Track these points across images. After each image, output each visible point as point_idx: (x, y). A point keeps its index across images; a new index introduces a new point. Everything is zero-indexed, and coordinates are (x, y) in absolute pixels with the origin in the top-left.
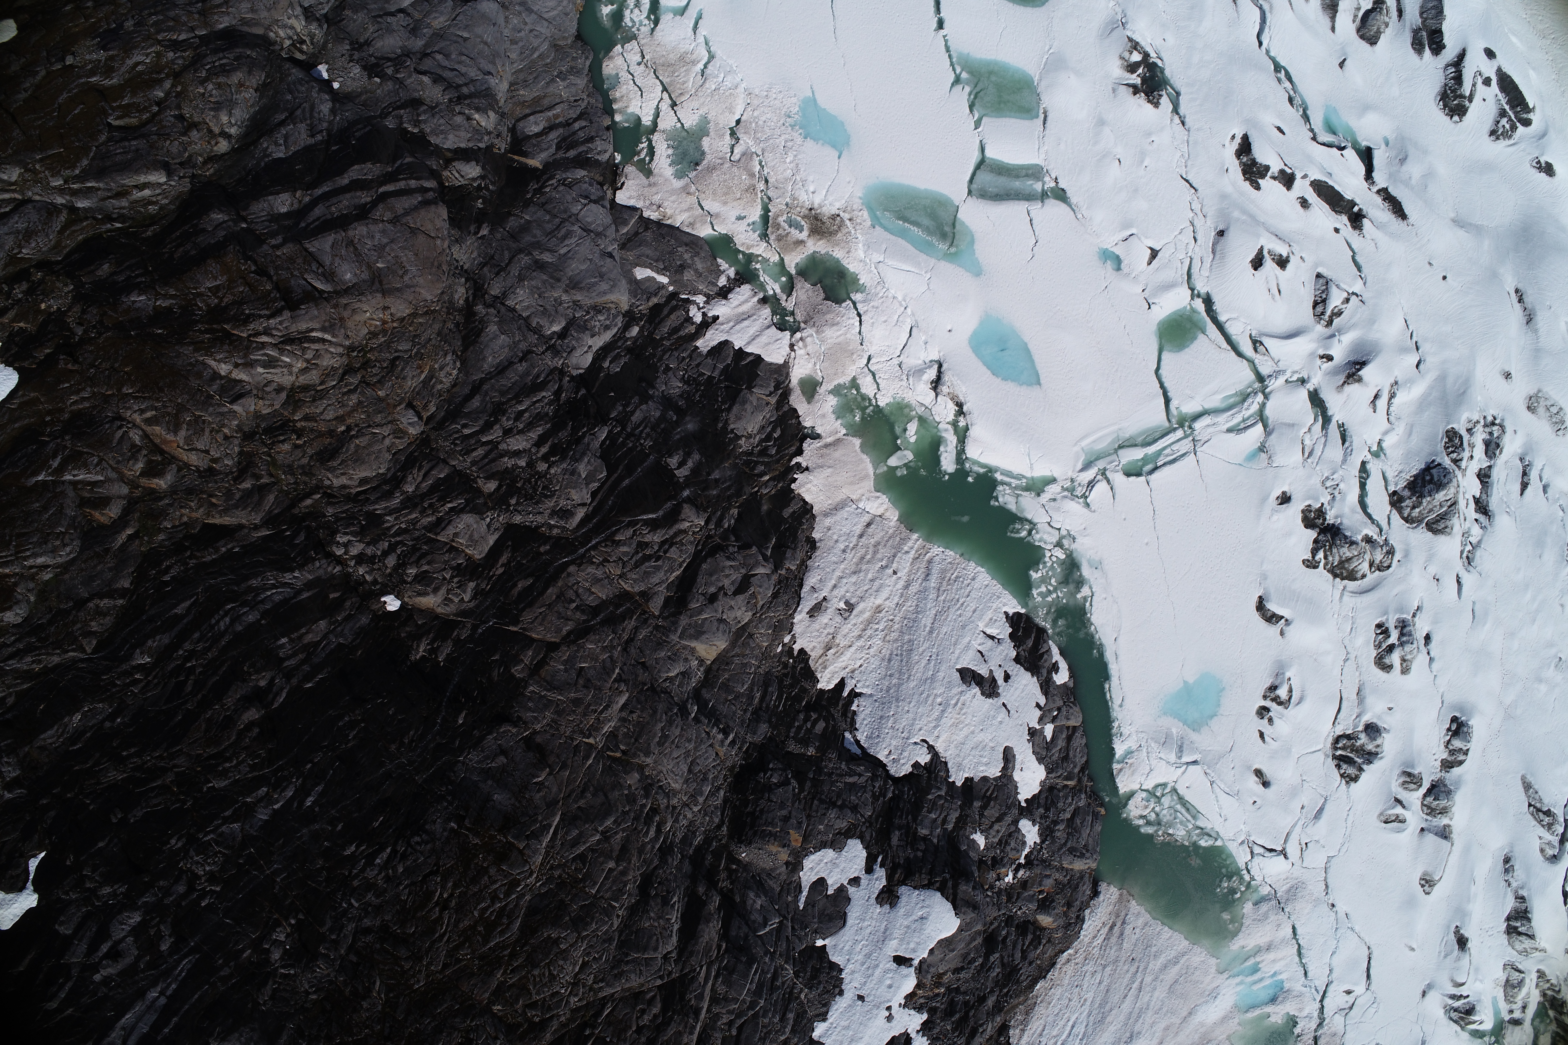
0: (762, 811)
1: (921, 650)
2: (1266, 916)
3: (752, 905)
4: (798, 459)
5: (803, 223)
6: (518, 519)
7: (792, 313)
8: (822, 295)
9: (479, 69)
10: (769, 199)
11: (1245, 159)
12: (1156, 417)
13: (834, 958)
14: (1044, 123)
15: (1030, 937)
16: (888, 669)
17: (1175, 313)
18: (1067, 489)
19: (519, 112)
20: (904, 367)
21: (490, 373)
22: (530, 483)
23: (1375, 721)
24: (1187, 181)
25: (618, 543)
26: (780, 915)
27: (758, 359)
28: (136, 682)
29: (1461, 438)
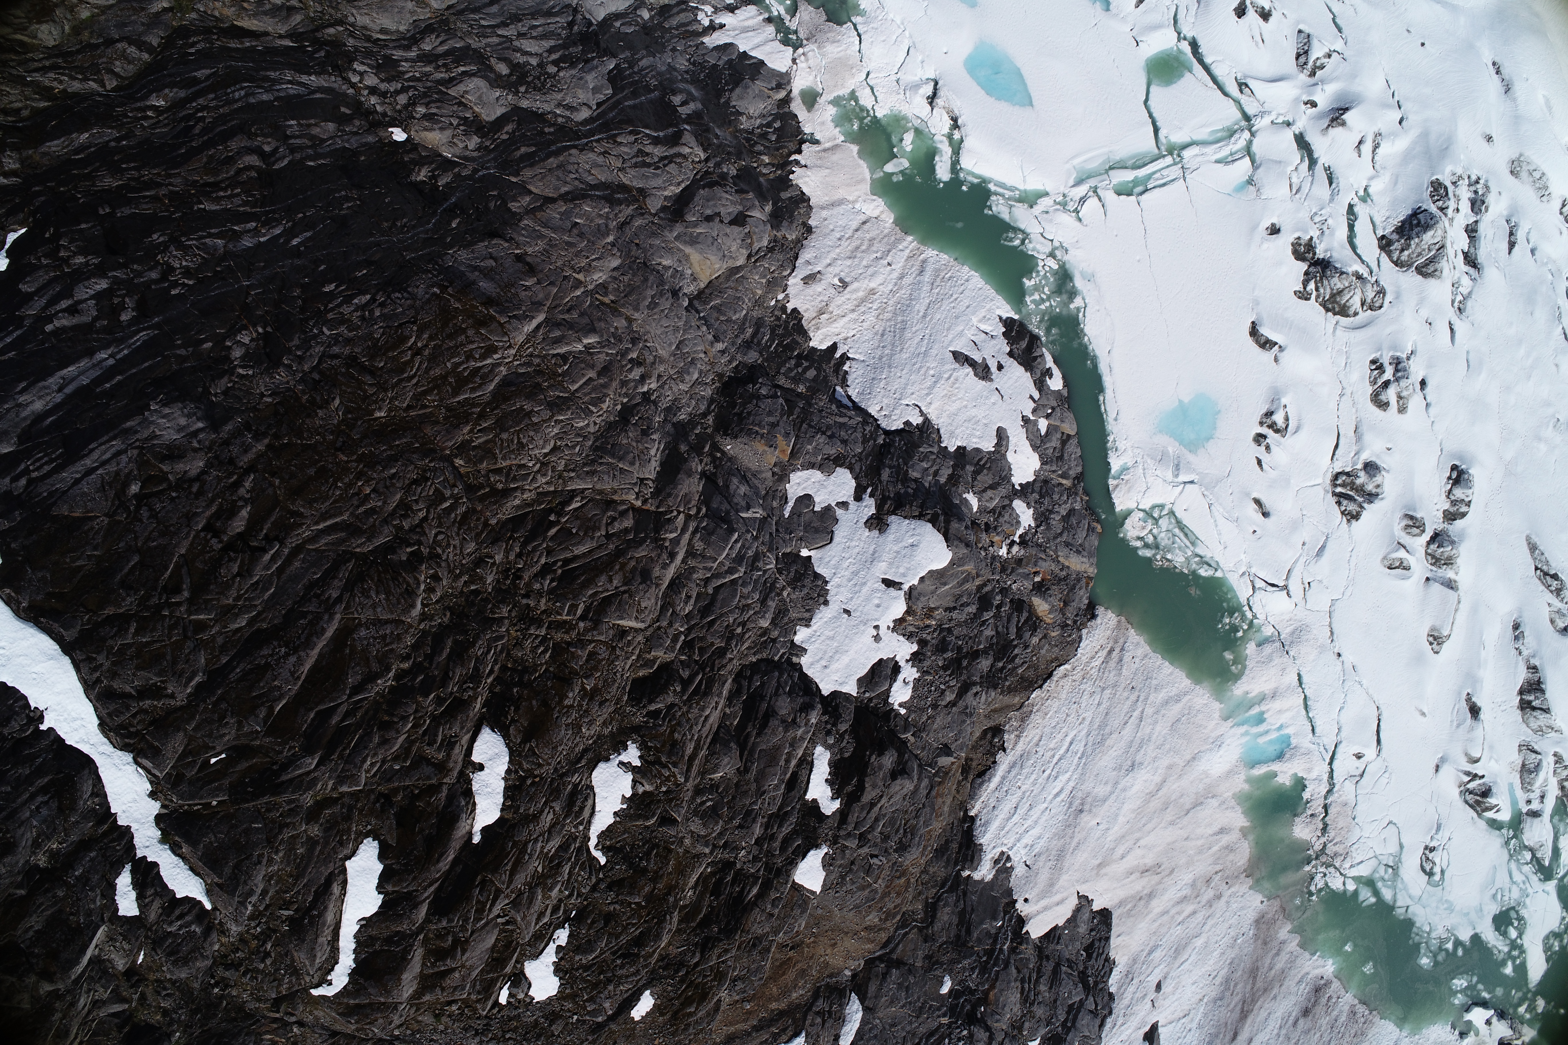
0: (749, 414)
1: (914, 329)
2: (1270, 659)
3: (735, 490)
4: (797, 156)
6: (524, 104)
7: (796, 32)
8: (825, 17)
12: (1146, 143)
13: (819, 570)
15: (1025, 615)
16: (880, 341)
17: (1162, 52)
18: (1059, 203)
20: (901, 82)
22: (539, 79)
23: (1373, 459)
25: (620, 144)
26: (764, 510)
27: (762, 63)
28: (146, 118)
29: (1446, 188)
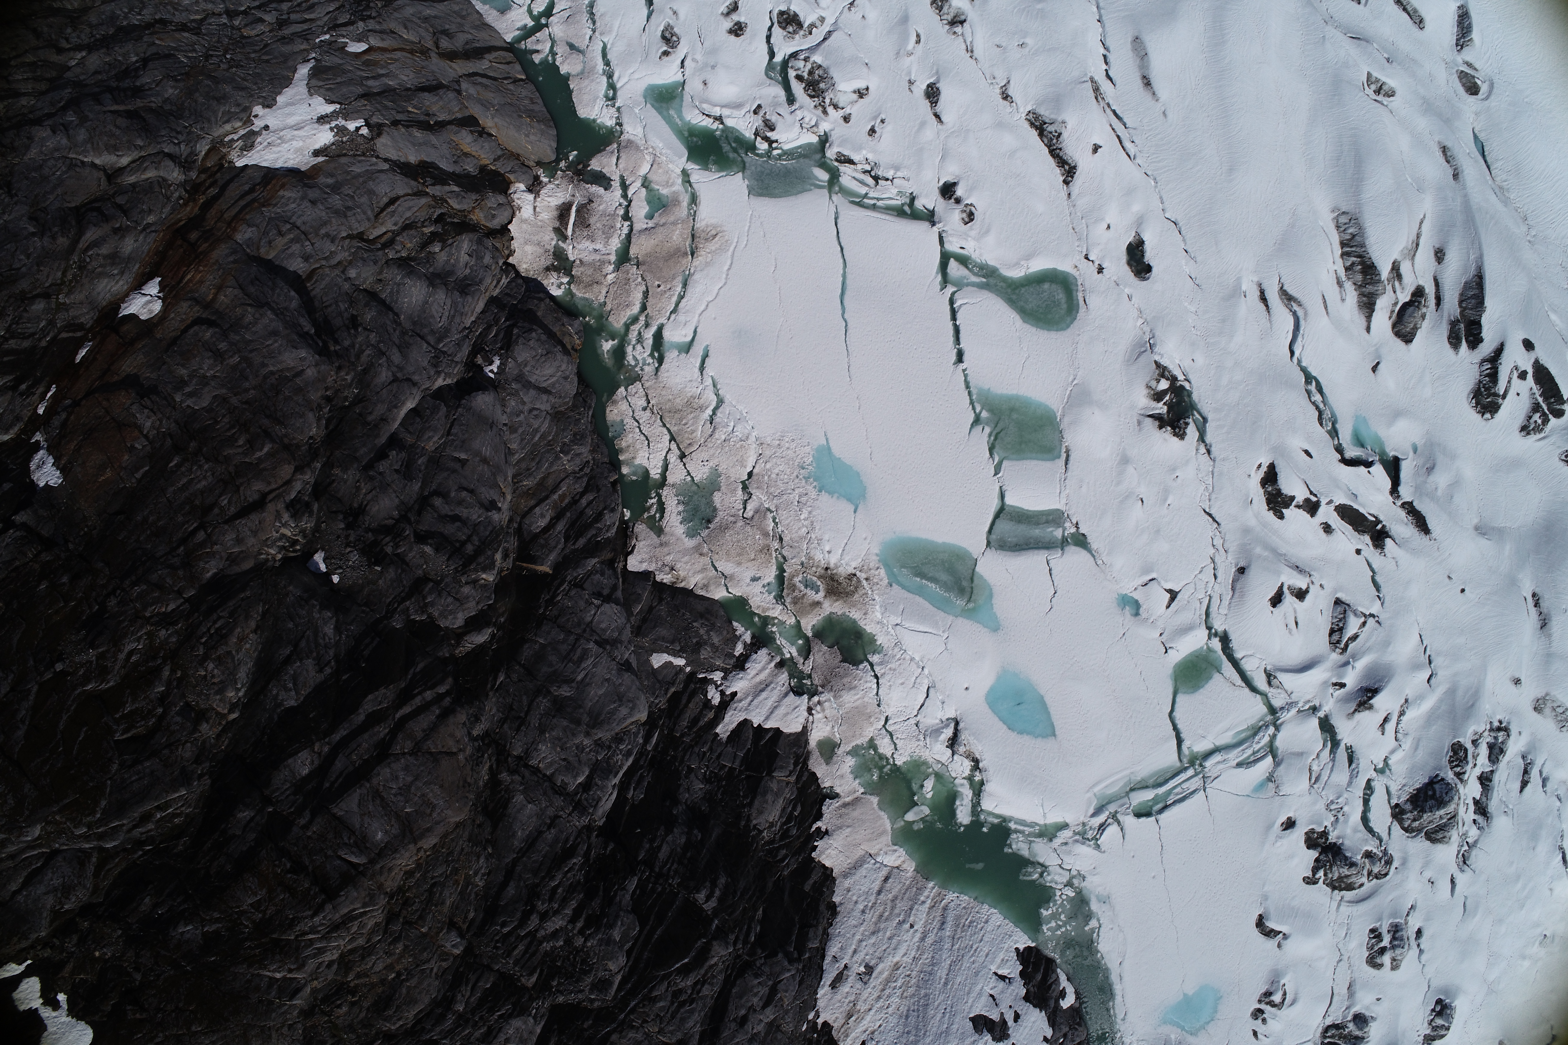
1: (936, 1003)
4: (819, 824)
5: (819, 583)
6: (560, 1000)
7: (810, 676)
8: (840, 658)
9: (481, 505)
10: (784, 558)
11: (1270, 489)
12: (1168, 758)
14: (1066, 464)
17: (1191, 654)
18: (1078, 833)
19: (524, 504)
20: (921, 727)
21: (521, 849)
22: (569, 960)
23: (1363, 1011)
24: (1210, 515)
25: (654, 1000)
27: (777, 731)
29: (1466, 750)
